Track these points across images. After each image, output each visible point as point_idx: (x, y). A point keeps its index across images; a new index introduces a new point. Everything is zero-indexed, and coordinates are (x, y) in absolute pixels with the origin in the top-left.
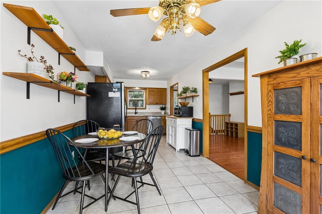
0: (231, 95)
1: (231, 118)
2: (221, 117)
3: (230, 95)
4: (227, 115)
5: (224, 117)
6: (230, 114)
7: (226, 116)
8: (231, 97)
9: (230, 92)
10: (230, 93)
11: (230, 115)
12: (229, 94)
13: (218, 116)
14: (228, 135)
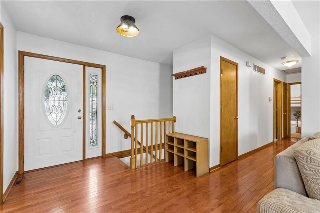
0: (177, 78)
1: (176, 124)
2: (159, 123)
3: (174, 77)
4: (169, 120)
5: (163, 123)
6: (175, 117)
7: (167, 122)
8: (177, 83)
9: (175, 71)
10: (174, 73)
11: (174, 120)
12: (173, 75)
13: (151, 121)
14: (171, 161)
